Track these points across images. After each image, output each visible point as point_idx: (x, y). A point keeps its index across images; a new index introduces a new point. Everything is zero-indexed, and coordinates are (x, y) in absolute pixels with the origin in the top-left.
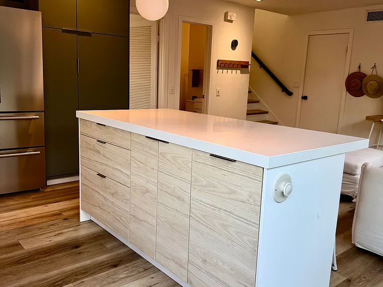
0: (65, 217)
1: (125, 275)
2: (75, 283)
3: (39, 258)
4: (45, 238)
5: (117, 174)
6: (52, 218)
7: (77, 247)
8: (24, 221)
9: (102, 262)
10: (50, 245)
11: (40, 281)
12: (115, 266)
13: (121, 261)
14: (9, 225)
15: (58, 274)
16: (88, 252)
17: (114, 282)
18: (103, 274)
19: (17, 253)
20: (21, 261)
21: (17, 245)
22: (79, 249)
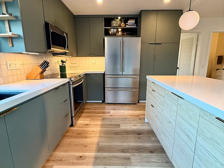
0: (140, 118)
1: (155, 160)
2: (131, 154)
3: (124, 134)
4: (129, 125)
5: (158, 107)
6: (135, 117)
7: (139, 134)
8: (126, 116)
9: (147, 147)
10: (130, 129)
11: (119, 146)
12: (152, 152)
13: (155, 150)
14: (120, 116)
15: (126, 146)
16: (142, 138)
17: (148, 162)
18: (145, 154)
19: (117, 129)
20: (116, 133)
21: (119, 125)
22: (140, 135)
